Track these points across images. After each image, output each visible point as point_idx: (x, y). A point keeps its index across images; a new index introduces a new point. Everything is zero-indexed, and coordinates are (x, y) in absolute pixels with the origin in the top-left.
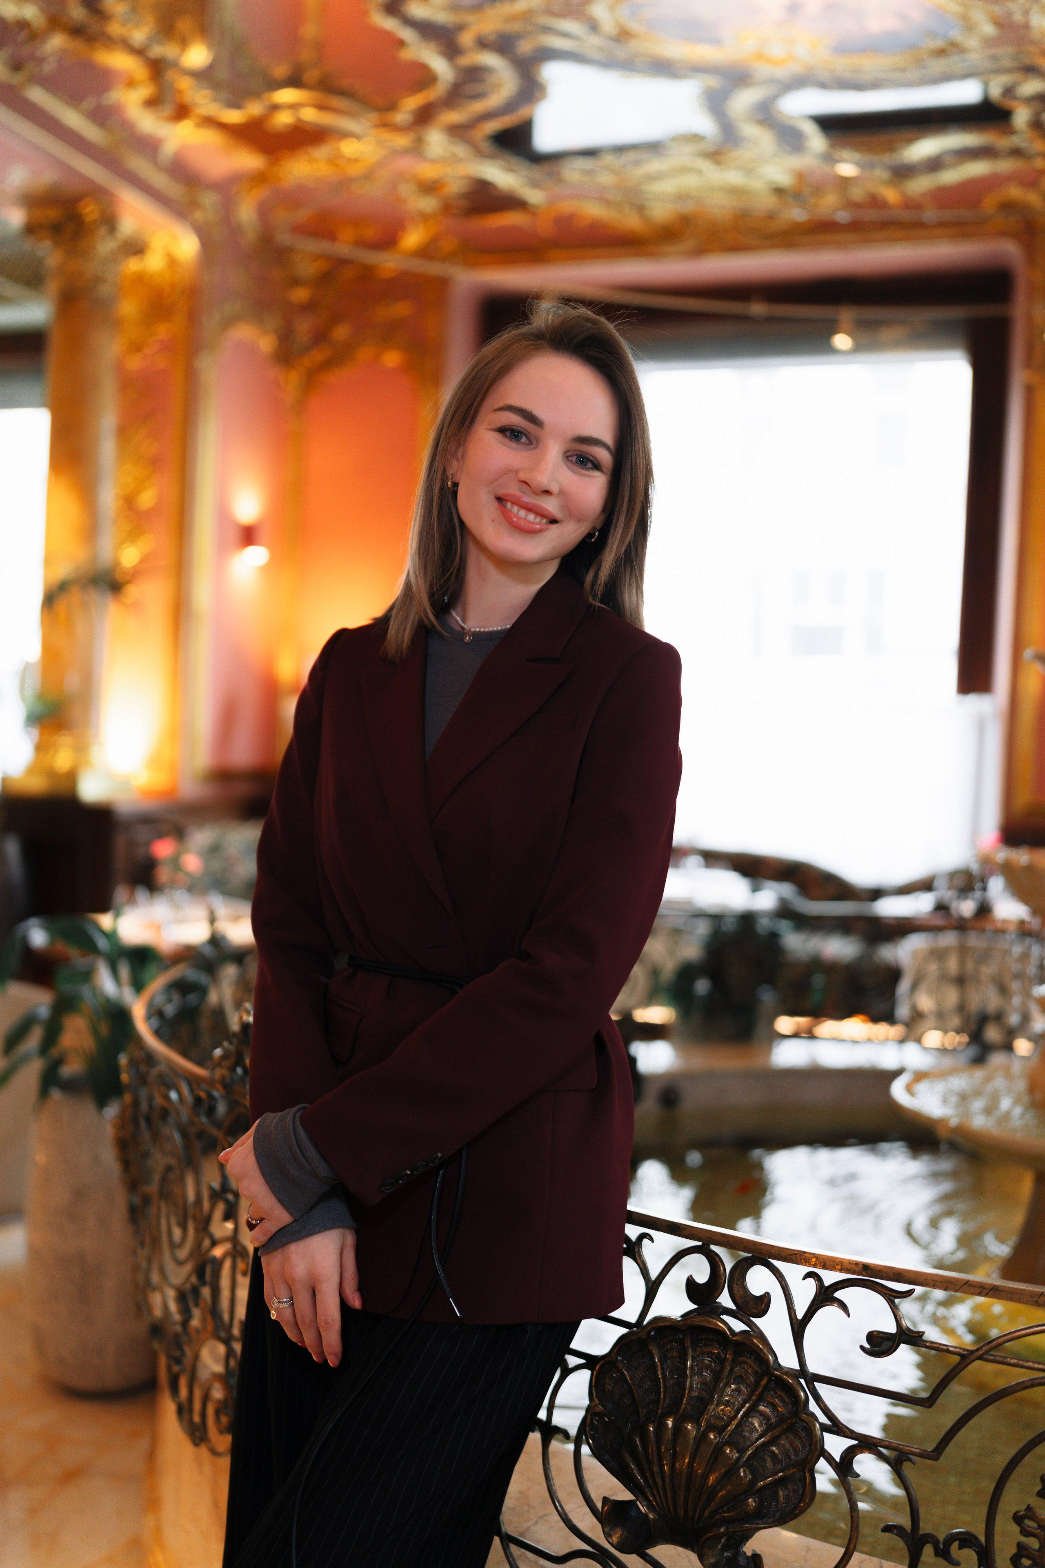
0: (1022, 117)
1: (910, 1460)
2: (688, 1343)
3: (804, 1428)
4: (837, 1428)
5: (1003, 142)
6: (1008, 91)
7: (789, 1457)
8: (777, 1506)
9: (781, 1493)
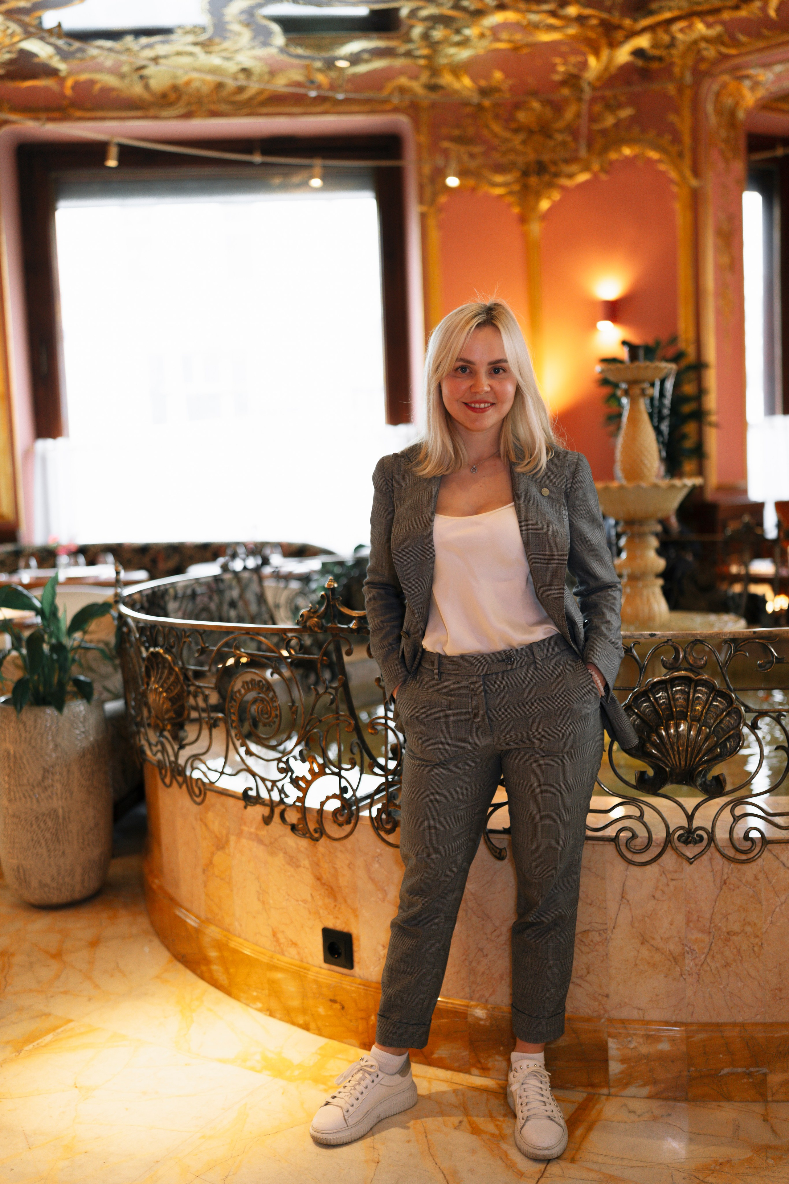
0: (417, 31)
1: (784, 716)
2: (669, 686)
3: (735, 713)
4: (748, 710)
5: (403, 48)
6: (413, 13)
7: (729, 727)
8: (727, 750)
9: (728, 744)
